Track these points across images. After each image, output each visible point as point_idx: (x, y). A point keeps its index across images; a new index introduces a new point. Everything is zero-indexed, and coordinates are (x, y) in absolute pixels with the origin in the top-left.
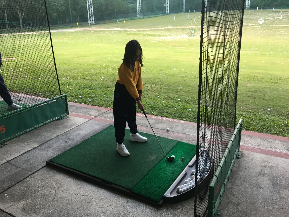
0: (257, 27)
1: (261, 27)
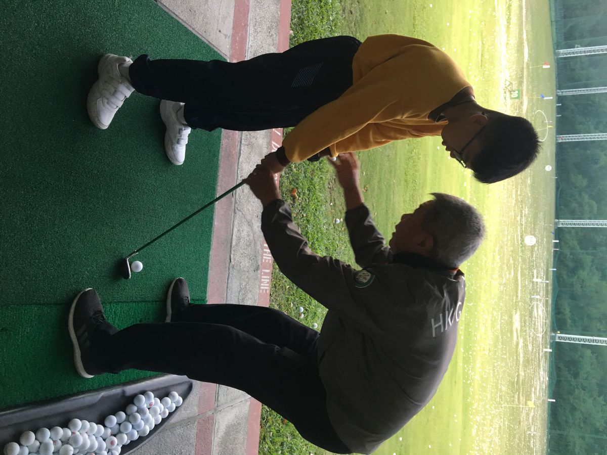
0: (519, 233)
1: (517, 240)
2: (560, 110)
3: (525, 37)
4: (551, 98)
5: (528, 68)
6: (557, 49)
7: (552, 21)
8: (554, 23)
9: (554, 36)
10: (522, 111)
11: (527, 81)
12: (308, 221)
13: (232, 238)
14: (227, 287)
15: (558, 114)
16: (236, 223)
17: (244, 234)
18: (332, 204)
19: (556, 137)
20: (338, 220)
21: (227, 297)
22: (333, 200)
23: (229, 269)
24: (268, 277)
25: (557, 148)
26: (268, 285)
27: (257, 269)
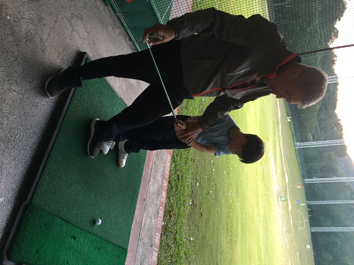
2: (310, 212)
3: (285, 170)
4: (304, 204)
5: (289, 187)
6: (304, 178)
7: (299, 164)
8: (300, 165)
9: (301, 172)
10: (289, 210)
11: (289, 193)
12: (177, 232)
13: (142, 223)
14: (137, 250)
15: (309, 215)
16: (144, 215)
17: (148, 223)
18: (188, 228)
19: (310, 229)
20: (192, 238)
21: (136, 256)
22: (189, 225)
23: (139, 240)
24: (157, 254)
25: (312, 235)
26: (156, 258)
27: (151, 246)
